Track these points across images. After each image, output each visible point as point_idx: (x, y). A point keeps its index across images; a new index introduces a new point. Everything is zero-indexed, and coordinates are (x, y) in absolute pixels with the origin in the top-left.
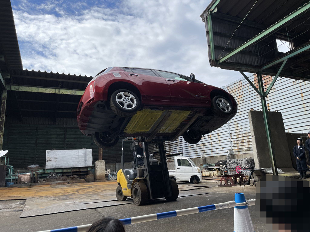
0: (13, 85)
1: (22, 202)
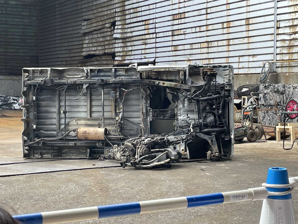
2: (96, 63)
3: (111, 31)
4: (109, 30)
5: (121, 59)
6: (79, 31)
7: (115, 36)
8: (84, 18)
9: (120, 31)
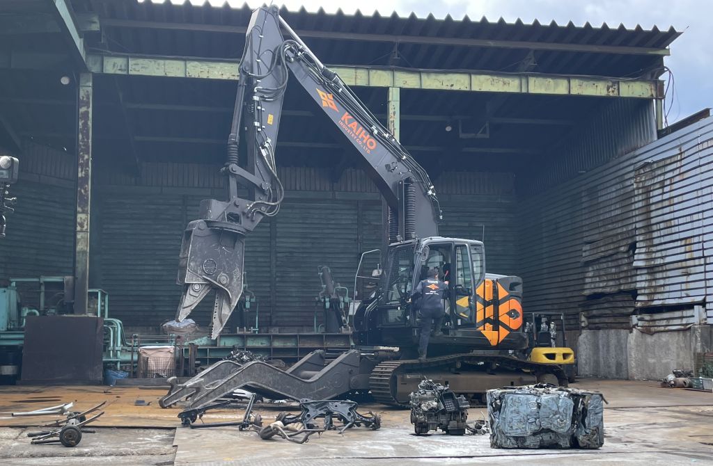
0: (110, 56)
1: (164, 435)
2: (606, 305)
3: (628, 258)
4: (626, 256)
5: (646, 299)
6: (578, 260)
7: (635, 264)
8: (585, 239)
9: (643, 256)
